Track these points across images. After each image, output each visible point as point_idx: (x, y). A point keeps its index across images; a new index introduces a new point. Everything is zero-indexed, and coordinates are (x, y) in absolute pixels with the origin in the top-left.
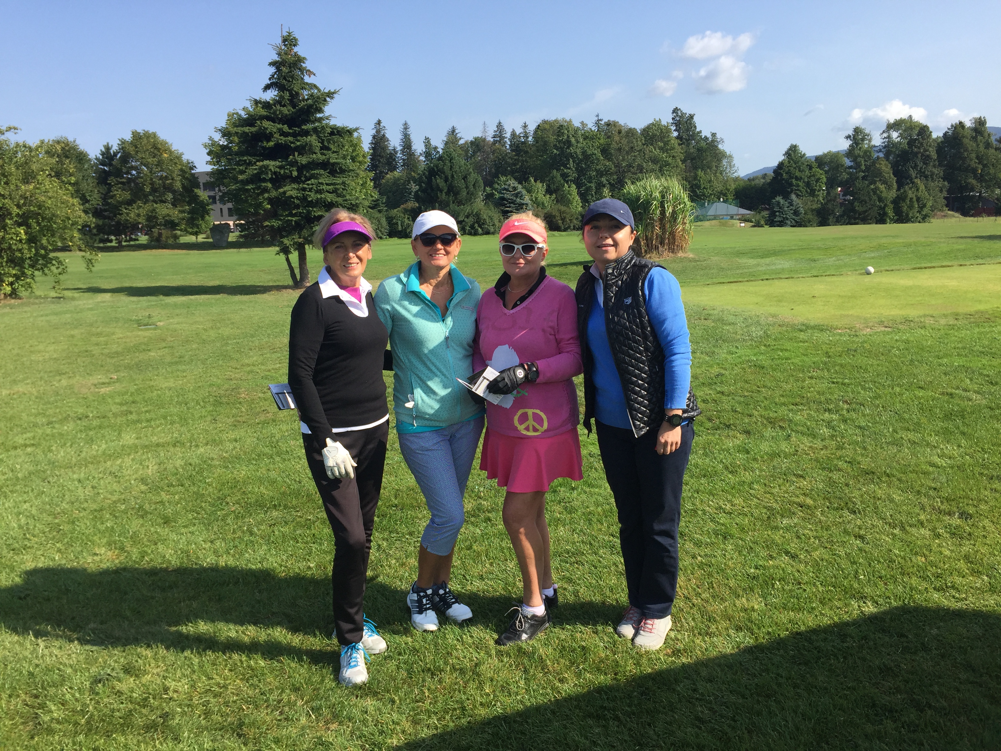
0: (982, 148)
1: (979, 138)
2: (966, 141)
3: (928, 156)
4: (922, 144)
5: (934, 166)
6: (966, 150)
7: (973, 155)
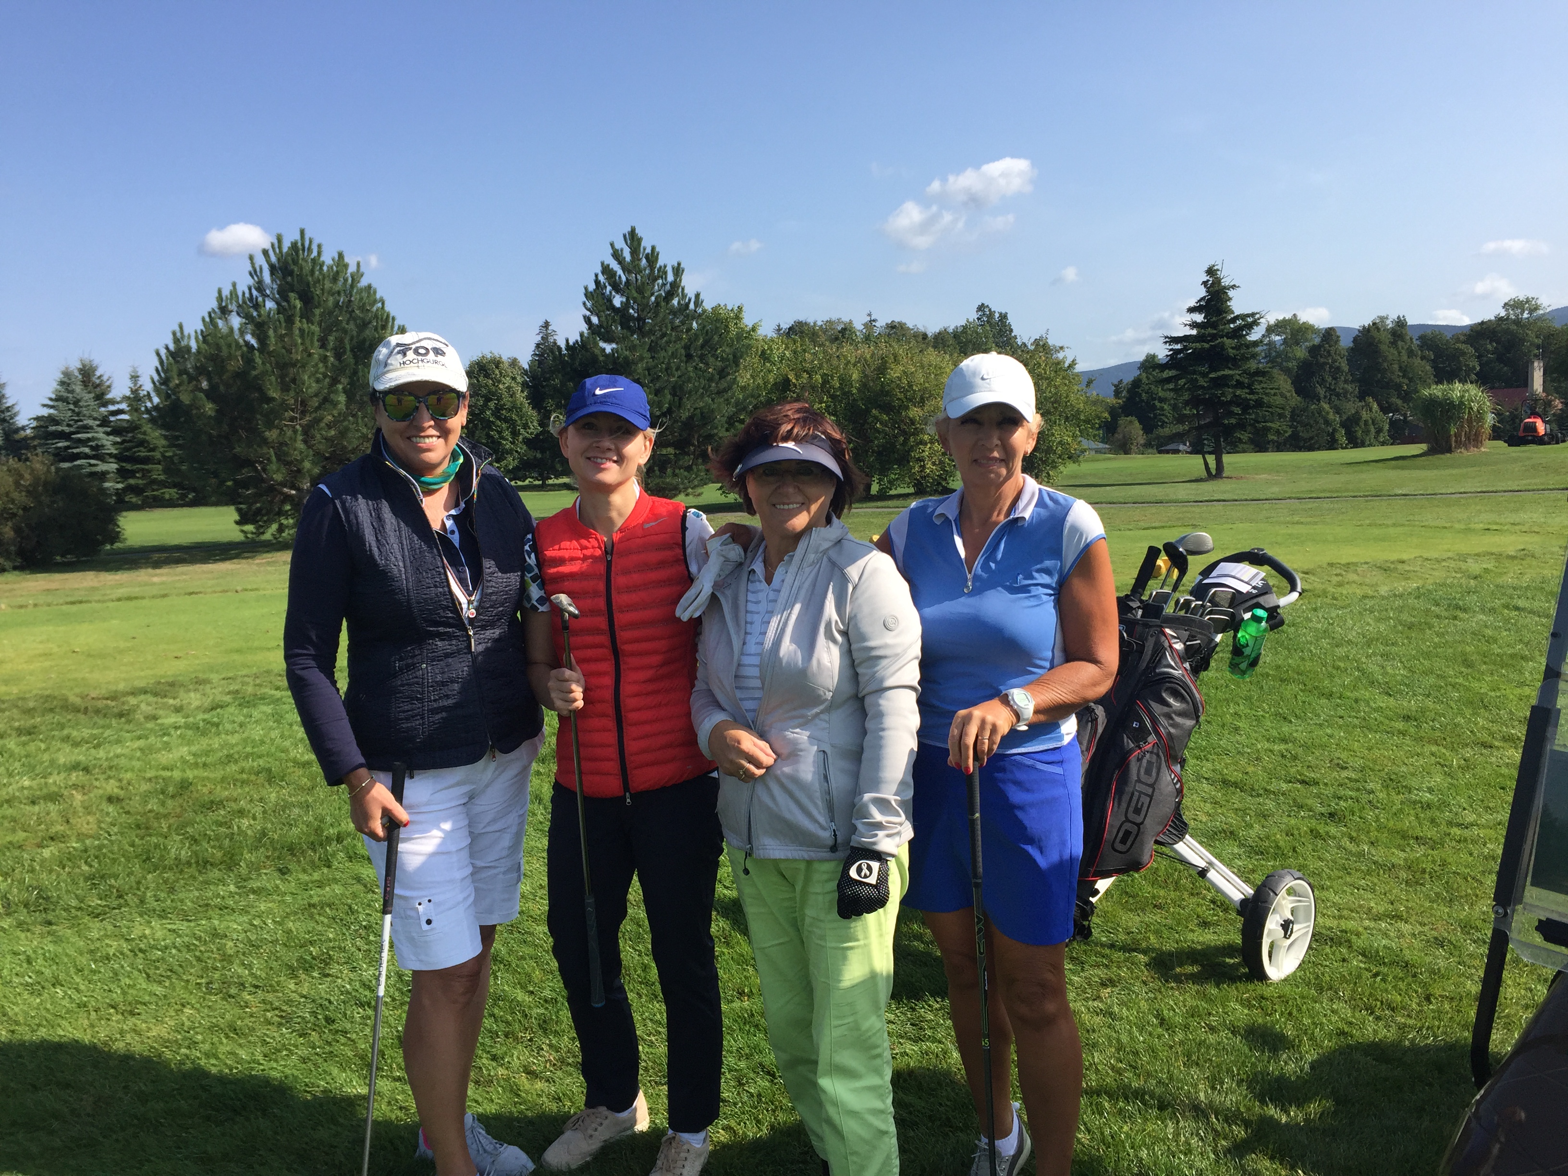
0: (1405, 358)
1: (1400, 343)
2: (1384, 347)
3: (1338, 369)
4: (1329, 352)
5: (1346, 381)
6: (1385, 359)
7: (1396, 367)
